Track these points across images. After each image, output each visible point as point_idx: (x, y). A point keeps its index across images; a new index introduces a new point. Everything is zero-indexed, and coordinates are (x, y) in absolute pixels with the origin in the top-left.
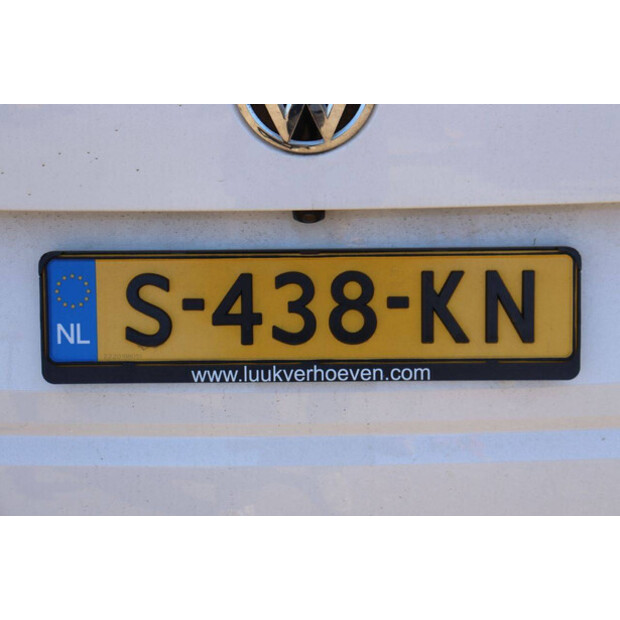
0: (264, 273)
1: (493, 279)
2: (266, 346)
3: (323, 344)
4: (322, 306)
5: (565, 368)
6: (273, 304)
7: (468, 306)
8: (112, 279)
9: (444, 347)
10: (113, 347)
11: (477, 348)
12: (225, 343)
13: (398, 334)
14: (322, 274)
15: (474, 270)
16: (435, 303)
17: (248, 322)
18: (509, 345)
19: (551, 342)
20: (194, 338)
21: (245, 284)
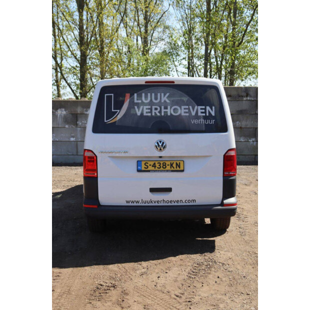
0: (156, 162)
1: (177, 163)
2: (156, 169)
3: (162, 169)
4: (162, 165)
5: (183, 171)
6: (157, 165)
7: (174, 165)
8: (143, 163)
9: (172, 169)
10: (143, 169)
11: (175, 169)
12: (153, 169)
13: (168, 168)
14: (162, 162)
15: (175, 162)
16: (172, 165)
17: (155, 167)
18: (178, 169)
19: (182, 168)
20: (150, 168)
21: (155, 164)
